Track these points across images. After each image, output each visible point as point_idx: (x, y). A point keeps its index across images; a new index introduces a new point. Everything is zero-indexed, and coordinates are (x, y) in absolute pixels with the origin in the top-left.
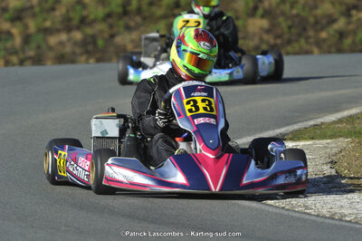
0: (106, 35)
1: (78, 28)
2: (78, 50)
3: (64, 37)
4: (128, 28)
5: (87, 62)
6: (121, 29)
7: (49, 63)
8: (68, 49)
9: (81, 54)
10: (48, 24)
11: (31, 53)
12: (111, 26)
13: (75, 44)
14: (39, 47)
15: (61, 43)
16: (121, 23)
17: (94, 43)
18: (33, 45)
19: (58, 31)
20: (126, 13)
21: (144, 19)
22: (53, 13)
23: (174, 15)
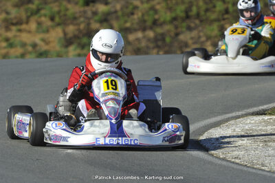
0: (172, 34)
1: (151, 28)
2: (151, 45)
3: (140, 35)
4: (189, 29)
5: (158, 53)
6: (184, 29)
8: (143, 44)
9: (153, 48)
10: (128, 25)
12: (176, 27)
13: (149, 40)
15: (138, 39)
16: (184, 24)
17: (163, 40)
19: (136, 30)
20: (188, 17)
21: (201, 21)
22: (132, 17)
23: (224, 19)
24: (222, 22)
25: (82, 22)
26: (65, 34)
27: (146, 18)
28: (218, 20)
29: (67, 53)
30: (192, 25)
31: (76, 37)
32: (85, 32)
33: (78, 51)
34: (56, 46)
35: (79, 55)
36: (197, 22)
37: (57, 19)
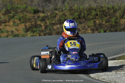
3: (59, 26)
4: (80, 23)
7: (54, 35)
8: (60, 30)
10: (53, 22)
11: (48, 32)
14: (50, 29)
15: (58, 28)
16: (78, 21)
18: (48, 29)
19: (57, 24)
20: (79, 18)
21: (86, 19)
22: (55, 18)
23: (96, 18)
24: (95, 20)
25: (33, 21)
26: (26, 26)
27: (61, 19)
28: (93, 19)
29: (27, 35)
30: (82, 21)
31: (30, 28)
32: (34, 25)
33: (32, 34)
34: (22, 32)
35: (32, 36)
36: (84, 20)
37: (22, 20)
